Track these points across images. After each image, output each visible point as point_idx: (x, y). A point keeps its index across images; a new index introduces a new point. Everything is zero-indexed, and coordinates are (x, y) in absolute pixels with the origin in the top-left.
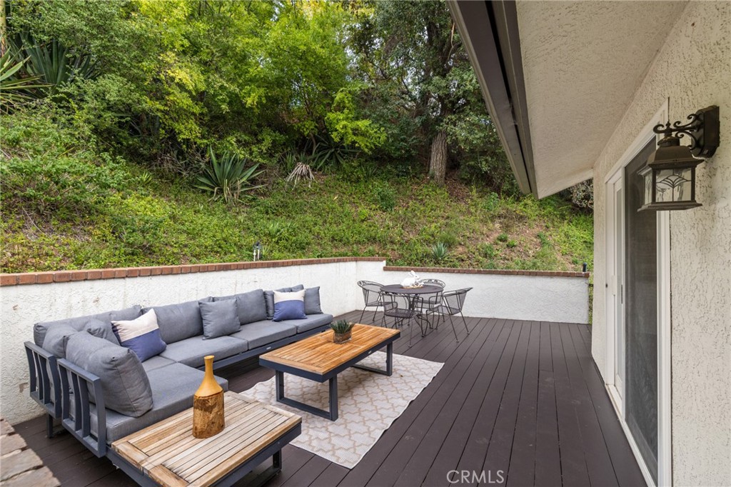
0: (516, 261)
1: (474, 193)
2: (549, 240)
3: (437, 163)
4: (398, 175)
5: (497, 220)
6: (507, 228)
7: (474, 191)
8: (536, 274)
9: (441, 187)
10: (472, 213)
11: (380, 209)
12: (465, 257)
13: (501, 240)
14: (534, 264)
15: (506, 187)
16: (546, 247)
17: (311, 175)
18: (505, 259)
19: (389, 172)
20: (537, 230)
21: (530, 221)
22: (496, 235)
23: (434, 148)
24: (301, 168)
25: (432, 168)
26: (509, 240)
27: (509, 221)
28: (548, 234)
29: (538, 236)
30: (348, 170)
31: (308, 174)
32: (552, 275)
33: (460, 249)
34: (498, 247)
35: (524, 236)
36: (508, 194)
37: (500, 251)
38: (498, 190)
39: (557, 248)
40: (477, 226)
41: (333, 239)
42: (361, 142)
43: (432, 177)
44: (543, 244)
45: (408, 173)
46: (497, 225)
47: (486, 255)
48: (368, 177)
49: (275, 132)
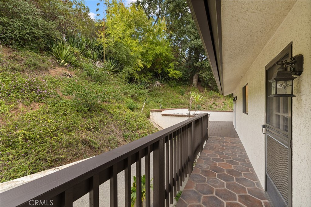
0: (218, 108)
1: (206, 90)
2: (226, 103)
3: (195, 81)
4: (184, 85)
5: (213, 98)
6: (215, 100)
7: (206, 89)
8: (223, 111)
9: (196, 88)
10: (206, 96)
11: (181, 95)
12: (205, 108)
13: (214, 103)
14: (223, 109)
15: (215, 89)
16: (225, 105)
17: (160, 85)
18: (215, 108)
19: (181, 84)
20: (223, 101)
21: (221, 98)
22: (212, 102)
23: (194, 77)
24: (157, 83)
25: (193, 83)
26: (216, 103)
27: (216, 98)
28: (226, 102)
29: (223, 102)
30: (171, 84)
31: (159, 85)
32: (226, 111)
33: (204, 106)
34: (213, 105)
35: (220, 102)
36: (215, 91)
37: (214, 106)
38: (212, 89)
39: (228, 105)
40: (207, 100)
41: (172, 103)
42: (176, 76)
43: (194, 85)
44: (224, 104)
45: (187, 84)
46: (212, 99)
47: (210, 107)
48: (176, 86)
49: (150, 73)
